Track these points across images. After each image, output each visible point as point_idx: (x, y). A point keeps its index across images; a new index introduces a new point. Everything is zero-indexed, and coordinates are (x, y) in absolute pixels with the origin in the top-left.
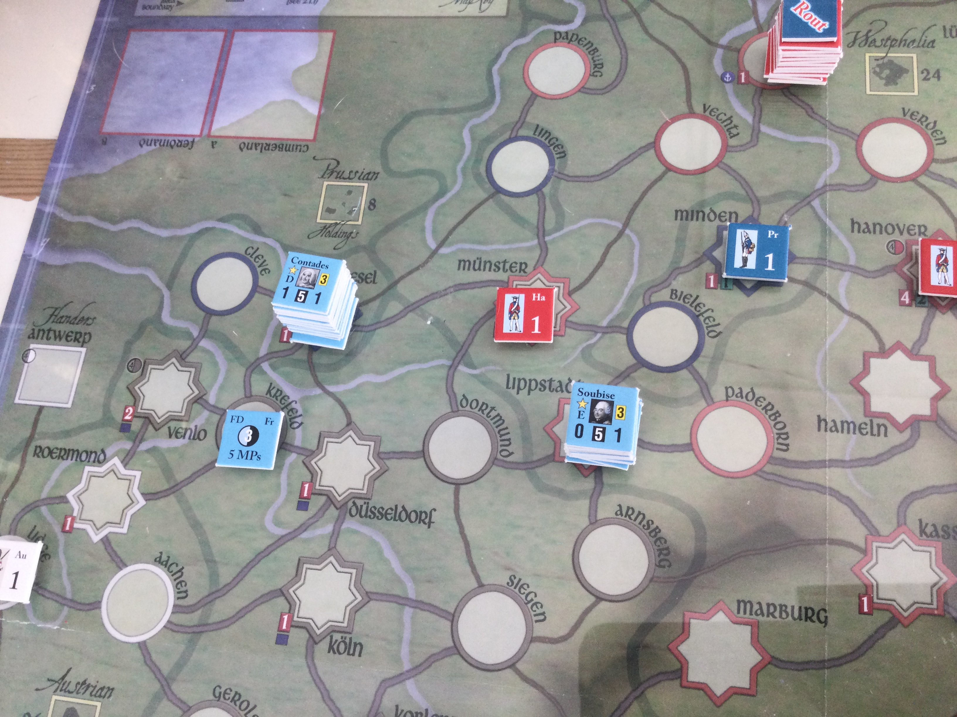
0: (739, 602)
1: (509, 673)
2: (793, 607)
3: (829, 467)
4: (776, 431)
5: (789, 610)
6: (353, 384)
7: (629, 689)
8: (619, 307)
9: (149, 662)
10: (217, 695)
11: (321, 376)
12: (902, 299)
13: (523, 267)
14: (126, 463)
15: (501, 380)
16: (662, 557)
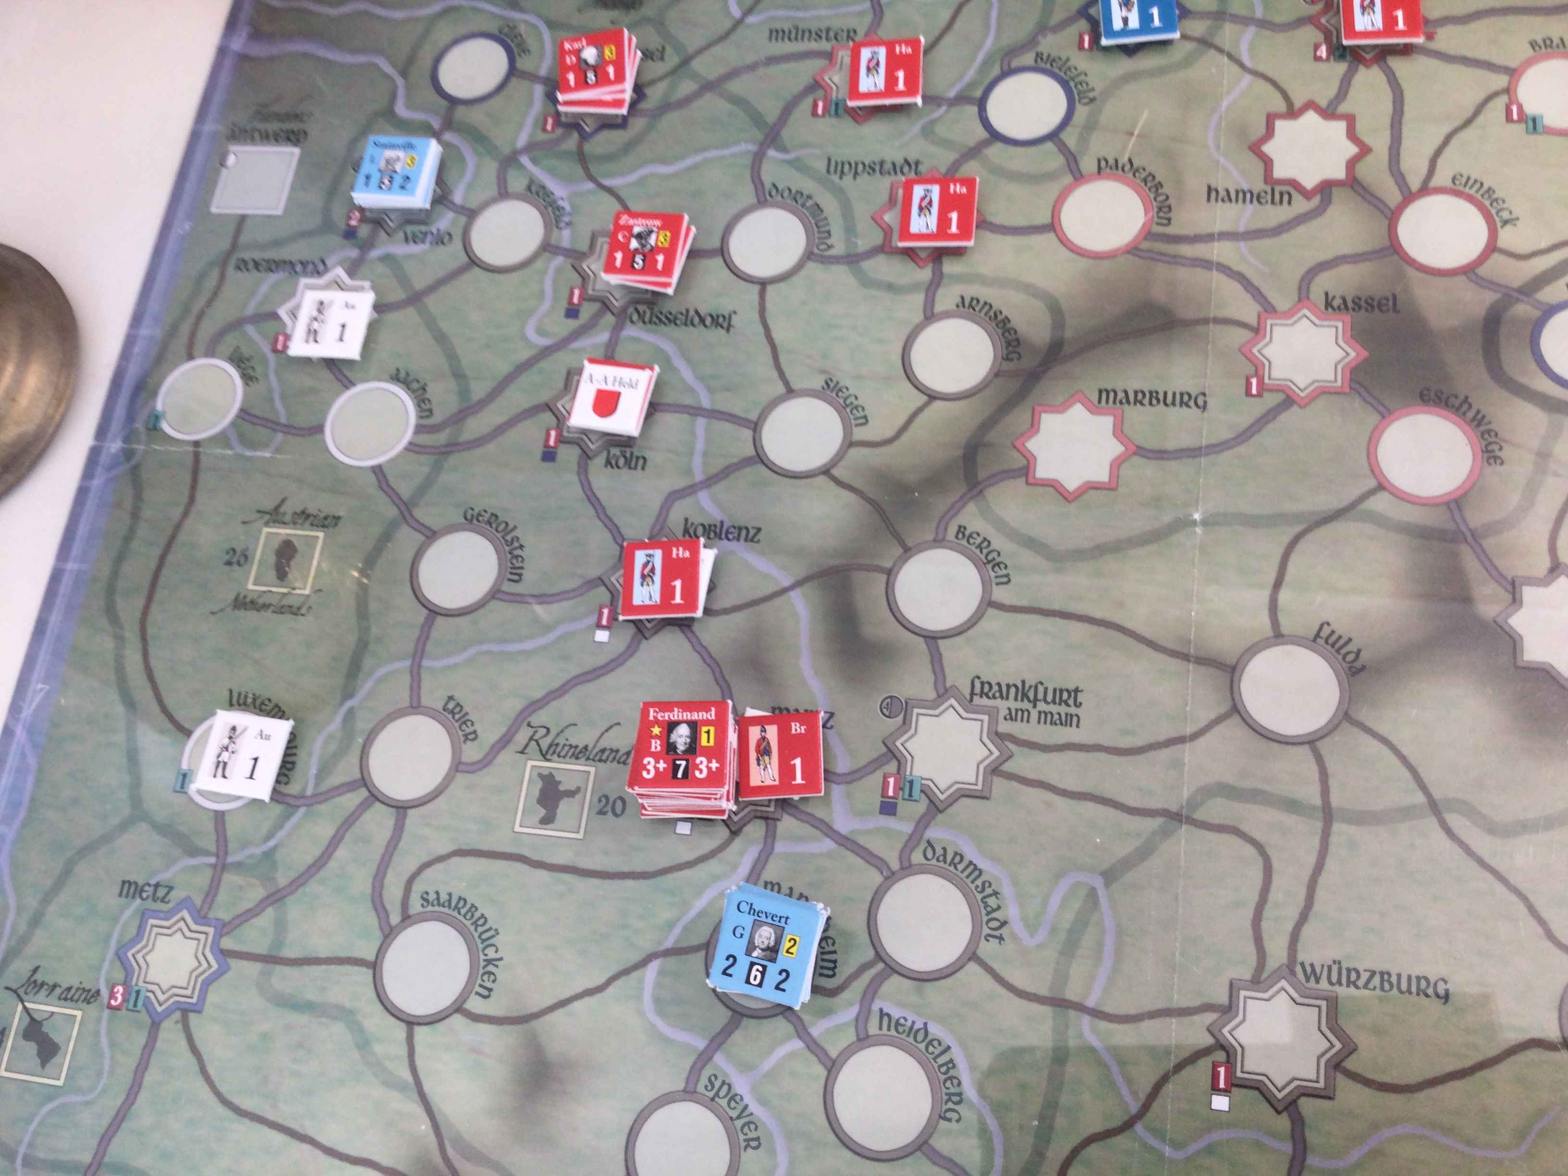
0: (1100, 392)
1: (822, 479)
2: (1165, 394)
3: (1219, 240)
4: (1155, 204)
5: (1161, 396)
6: (634, 177)
7: (964, 489)
8: (971, 74)
9: (385, 486)
10: (469, 517)
11: (594, 169)
12: (1318, 53)
13: (851, 34)
14: (351, 273)
15: (821, 165)
16: (1011, 349)
